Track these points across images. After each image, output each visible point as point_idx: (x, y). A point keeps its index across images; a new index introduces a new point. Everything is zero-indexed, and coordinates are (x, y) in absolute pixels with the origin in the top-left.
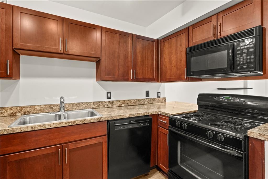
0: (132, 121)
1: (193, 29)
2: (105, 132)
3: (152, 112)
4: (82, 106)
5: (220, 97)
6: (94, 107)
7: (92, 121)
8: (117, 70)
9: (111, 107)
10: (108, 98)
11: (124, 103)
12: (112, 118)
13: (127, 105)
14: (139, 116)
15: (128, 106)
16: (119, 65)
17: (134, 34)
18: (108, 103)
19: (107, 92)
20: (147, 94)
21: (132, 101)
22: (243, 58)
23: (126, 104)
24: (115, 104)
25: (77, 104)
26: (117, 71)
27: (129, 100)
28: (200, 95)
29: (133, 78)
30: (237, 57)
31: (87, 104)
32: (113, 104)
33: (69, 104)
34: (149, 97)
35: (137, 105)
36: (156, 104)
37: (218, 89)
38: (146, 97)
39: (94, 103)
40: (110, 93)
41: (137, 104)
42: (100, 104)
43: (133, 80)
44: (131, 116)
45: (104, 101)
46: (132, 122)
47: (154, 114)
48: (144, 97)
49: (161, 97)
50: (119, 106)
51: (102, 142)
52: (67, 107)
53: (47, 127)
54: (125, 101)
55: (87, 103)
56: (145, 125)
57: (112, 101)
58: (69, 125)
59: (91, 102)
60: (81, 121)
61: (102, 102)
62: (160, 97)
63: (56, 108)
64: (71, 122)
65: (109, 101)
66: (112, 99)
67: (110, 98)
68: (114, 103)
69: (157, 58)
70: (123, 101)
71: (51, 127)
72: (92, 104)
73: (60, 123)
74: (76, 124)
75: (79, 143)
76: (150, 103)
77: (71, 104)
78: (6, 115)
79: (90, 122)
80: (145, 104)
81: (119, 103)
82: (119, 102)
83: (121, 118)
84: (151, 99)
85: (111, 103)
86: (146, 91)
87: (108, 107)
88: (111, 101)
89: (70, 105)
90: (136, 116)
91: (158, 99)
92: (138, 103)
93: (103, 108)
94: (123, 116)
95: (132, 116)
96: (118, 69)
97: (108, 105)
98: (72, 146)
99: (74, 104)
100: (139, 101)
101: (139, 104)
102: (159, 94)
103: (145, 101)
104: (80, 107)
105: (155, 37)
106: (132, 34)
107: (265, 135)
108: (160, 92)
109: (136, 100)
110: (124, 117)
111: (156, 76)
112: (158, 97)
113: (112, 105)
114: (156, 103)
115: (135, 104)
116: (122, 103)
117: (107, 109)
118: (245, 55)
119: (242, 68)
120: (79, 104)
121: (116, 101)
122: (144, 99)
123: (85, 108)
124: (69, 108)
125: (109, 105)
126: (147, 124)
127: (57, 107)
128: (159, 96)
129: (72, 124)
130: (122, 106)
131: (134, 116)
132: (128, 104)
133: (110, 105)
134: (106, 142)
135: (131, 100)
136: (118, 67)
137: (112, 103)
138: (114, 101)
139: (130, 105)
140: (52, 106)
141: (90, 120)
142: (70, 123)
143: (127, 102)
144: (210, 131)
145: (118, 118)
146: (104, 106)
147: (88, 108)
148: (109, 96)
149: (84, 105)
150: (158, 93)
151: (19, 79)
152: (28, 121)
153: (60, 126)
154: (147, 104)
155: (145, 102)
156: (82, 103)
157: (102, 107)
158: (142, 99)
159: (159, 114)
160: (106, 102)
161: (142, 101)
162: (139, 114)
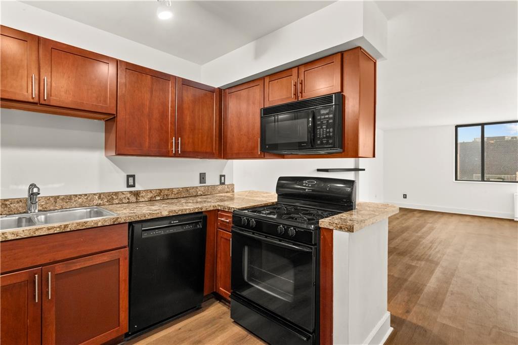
0: (172, 222)
1: (269, 82)
2: (125, 242)
3: (207, 207)
4: (75, 201)
5: (304, 182)
6: (101, 202)
7: (100, 224)
8: (147, 137)
9: (135, 201)
10: (128, 186)
11: (160, 193)
12: (138, 217)
13: (165, 197)
14: (185, 213)
15: (168, 199)
16: (150, 129)
17: (178, 77)
18: (129, 195)
19: (127, 176)
20: (202, 178)
21: (175, 191)
22: (323, 131)
23: (164, 195)
24: (142, 196)
25: (64, 198)
26: (147, 140)
27: (168, 190)
28: (281, 179)
29: (177, 151)
30: (317, 129)
31: (86, 197)
32: (139, 197)
33: (48, 198)
34: (205, 183)
35: (183, 198)
36: (218, 195)
37: (319, 170)
38: (200, 183)
39: (100, 195)
40: (133, 176)
41: (185, 196)
42: (112, 197)
43: (176, 155)
44: (171, 214)
45: (122, 192)
46: (174, 223)
47: (211, 209)
48: (196, 183)
49: (226, 183)
50: (151, 200)
51: (119, 259)
52: (43, 203)
53: (10, 237)
54: (161, 190)
55: (86, 195)
56: (196, 228)
57: (137, 191)
58: (56, 232)
59: (95, 194)
60: (78, 224)
61: (116, 194)
62: (224, 184)
63: (17, 205)
64: (59, 227)
65: (131, 192)
66: (138, 188)
67: (134, 186)
68: (141, 194)
69: (218, 119)
70: (158, 191)
71: (18, 238)
72: (97, 197)
73: (37, 230)
74: (69, 230)
75: (74, 263)
76: (207, 193)
77: (52, 197)
79: (96, 226)
80: (198, 196)
81: (150, 195)
82: (151, 192)
83: (153, 217)
84: (208, 186)
85: (134, 195)
86: (200, 174)
87: (128, 203)
88: (135, 191)
89: (50, 199)
90: (180, 213)
91: (220, 188)
92: (186, 193)
93: (119, 203)
94: (158, 213)
95: (174, 214)
96: (149, 136)
97: (128, 199)
98: (60, 268)
99: (58, 197)
100: (188, 190)
101: (187, 195)
102: (223, 178)
103: (198, 190)
104: (71, 202)
105: (217, 85)
106: (175, 77)
107: (333, 223)
108: (224, 176)
109: (182, 188)
110: (159, 216)
111: (217, 149)
112: (221, 183)
113: (137, 199)
114: (217, 193)
115: (179, 196)
116: (155, 195)
117: (127, 204)
118: (325, 127)
119: (322, 143)
120: (69, 198)
121: (144, 191)
122: (197, 187)
123: (81, 206)
124: (48, 205)
125: (131, 198)
126: (199, 226)
127: (21, 204)
128: (223, 181)
129: (61, 230)
130: (157, 199)
131: (176, 214)
132: (167, 195)
133: (133, 199)
134: (126, 259)
135: (173, 189)
136: (150, 132)
137: (137, 194)
138: (141, 192)
139: (171, 197)
140: (8, 203)
141: (97, 223)
142: (58, 229)
143: (166, 192)
144: (281, 226)
145: (149, 218)
146: (121, 200)
147: (88, 205)
148: (131, 182)
149: (79, 198)
150: (221, 176)
153: (37, 234)
154: (201, 195)
155: (198, 193)
156: (76, 196)
157: (117, 201)
158: (193, 188)
159: (218, 210)
160: (125, 193)
161: (194, 190)
162: (186, 211)
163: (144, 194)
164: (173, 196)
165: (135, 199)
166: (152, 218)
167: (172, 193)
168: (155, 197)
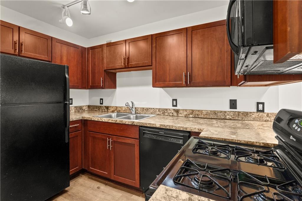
2: (138, 136)
4: (150, 111)
5: (296, 121)
6: (160, 113)
7: (127, 123)
8: (168, 75)
9: (176, 115)
10: (173, 106)
11: (192, 113)
13: (196, 116)
15: (198, 118)
16: (169, 70)
18: (173, 111)
19: (173, 99)
20: (233, 104)
21: (204, 113)
24: (180, 113)
27: (199, 111)
31: (153, 110)
32: (179, 113)
33: (141, 108)
34: (236, 108)
35: (211, 119)
38: (231, 108)
39: (159, 109)
40: (176, 100)
41: (213, 117)
42: (165, 111)
44: (162, 127)
45: (169, 109)
46: (161, 134)
48: (226, 107)
50: (186, 116)
51: (135, 144)
54: (193, 111)
55: (153, 109)
57: (178, 109)
58: (114, 122)
59: (157, 109)
60: (120, 121)
61: (166, 110)
62: (263, 111)
64: (115, 120)
65: (174, 110)
66: (178, 107)
67: (176, 106)
68: (180, 112)
70: (191, 111)
71: (105, 121)
76: (237, 118)
77: (142, 108)
78: (111, 111)
79: (125, 123)
80: (226, 119)
81: (185, 113)
82: (186, 111)
84: (239, 112)
85: (176, 112)
86: (230, 100)
87: (173, 116)
88: (176, 109)
90: (168, 128)
91: (256, 115)
93: (168, 115)
94: (154, 124)
97: (173, 114)
99: (144, 108)
100: (216, 113)
101: (215, 117)
102: (261, 105)
103: (226, 114)
104: (148, 111)
108: (263, 104)
109: (211, 111)
110: (154, 126)
112: (258, 111)
113: (177, 114)
114: (250, 120)
115: (208, 117)
116: (189, 113)
120: (147, 109)
121: (182, 110)
122: (225, 112)
123: (152, 114)
125: (174, 113)
128: (261, 109)
130: (190, 116)
133: (175, 114)
134: (138, 145)
135: (202, 110)
136: (169, 72)
137: (177, 111)
138: (180, 110)
139: (201, 117)
143: (197, 113)
146: (169, 113)
148: (175, 104)
149: (151, 110)
150: (258, 103)
151: (116, 88)
152: (113, 116)
154: (230, 119)
155: (226, 117)
156: (150, 108)
157: (166, 114)
158: (221, 112)
160: (171, 110)
161: (222, 114)
162: (172, 127)
163: (181, 112)
164: (202, 116)
165: (176, 114)
166: (150, 126)
167: (202, 114)
168: (189, 114)
